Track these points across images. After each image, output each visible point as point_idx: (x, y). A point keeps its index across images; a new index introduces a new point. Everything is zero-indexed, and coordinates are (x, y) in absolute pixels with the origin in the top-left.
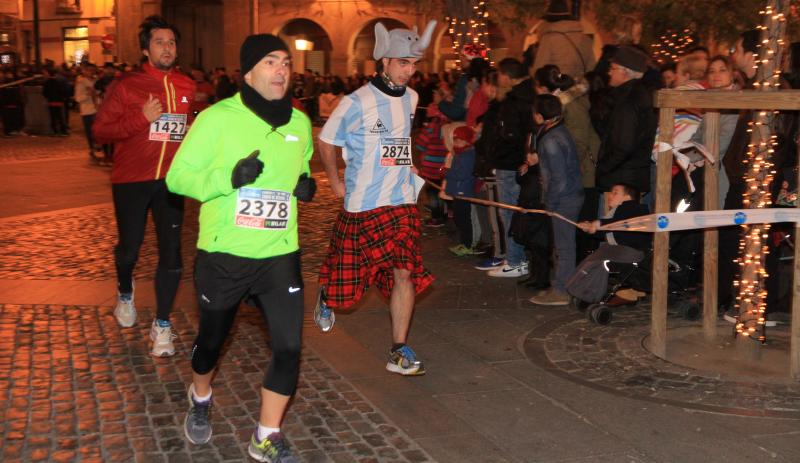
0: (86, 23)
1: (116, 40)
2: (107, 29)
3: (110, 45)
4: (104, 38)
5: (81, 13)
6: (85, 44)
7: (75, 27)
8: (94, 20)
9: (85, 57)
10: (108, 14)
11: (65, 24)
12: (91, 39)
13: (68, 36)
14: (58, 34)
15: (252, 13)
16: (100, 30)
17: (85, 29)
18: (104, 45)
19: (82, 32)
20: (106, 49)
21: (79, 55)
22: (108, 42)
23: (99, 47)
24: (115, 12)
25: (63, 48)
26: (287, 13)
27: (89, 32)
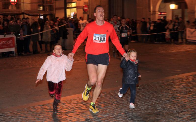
0: (76, 1)
1: (89, 7)
2: (85, 3)
3: (86, 10)
4: (84, 7)
6: (75, 9)
7: (71, 3)
9: (75, 15)
12: (77, 7)
13: (68, 6)
14: (64, 5)
16: (82, 3)
17: (75, 3)
18: (84, 10)
19: (74, 5)
20: (85, 12)
21: (72, 14)
22: (85, 8)
23: (81, 11)
25: (66, 12)
27: (77, 4)
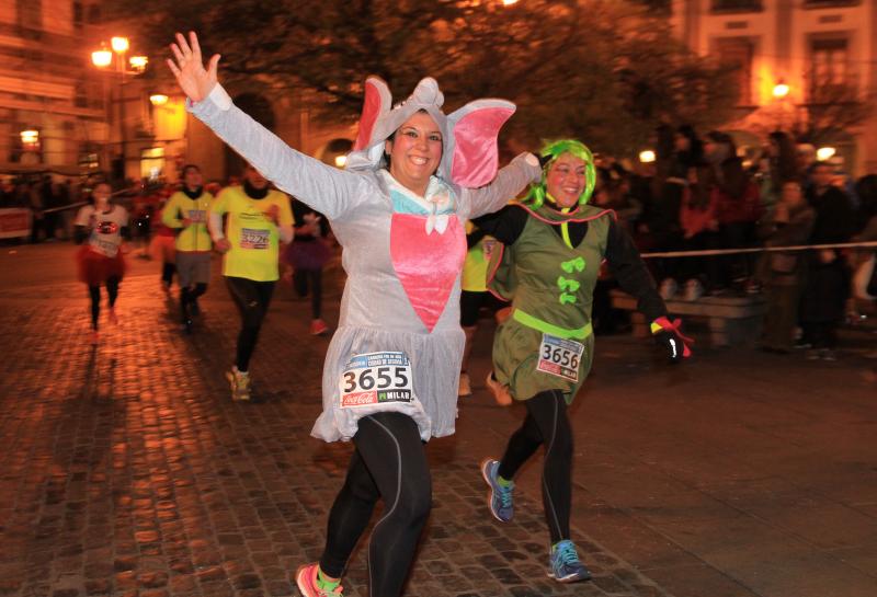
0: (163, 144)
2: (180, 149)
4: (176, 157)
5: (154, 137)
6: (159, 162)
7: (151, 148)
8: (168, 142)
9: (160, 174)
10: (181, 136)
11: (143, 145)
12: (165, 158)
13: (144, 155)
14: (136, 154)
15: (299, 135)
16: (173, 150)
17: (160, 149)
18: (176, 163)
19: (157, 152)
20: (177, 166)
21: (155, 172)
22: (180, 160)
23: (171, 165)
24: (185, 136)
25: (139, 166)
26: (329, 134)
27: (165, 151)
